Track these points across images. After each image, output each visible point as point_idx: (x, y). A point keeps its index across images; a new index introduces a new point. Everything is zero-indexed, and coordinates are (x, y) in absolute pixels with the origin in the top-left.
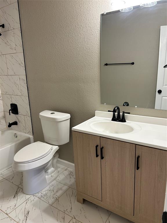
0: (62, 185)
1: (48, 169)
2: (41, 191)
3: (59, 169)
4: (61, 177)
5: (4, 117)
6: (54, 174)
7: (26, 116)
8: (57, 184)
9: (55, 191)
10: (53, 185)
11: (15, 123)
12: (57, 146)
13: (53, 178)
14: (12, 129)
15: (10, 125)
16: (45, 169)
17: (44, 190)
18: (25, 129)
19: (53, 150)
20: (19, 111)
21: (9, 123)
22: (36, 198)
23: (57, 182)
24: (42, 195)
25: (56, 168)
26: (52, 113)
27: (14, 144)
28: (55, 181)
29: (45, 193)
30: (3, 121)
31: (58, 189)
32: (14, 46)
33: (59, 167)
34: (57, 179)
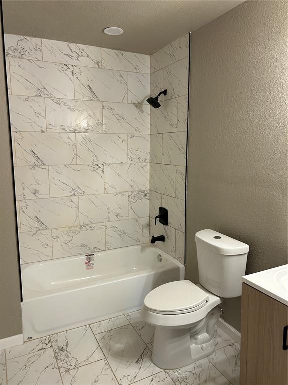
0: (218, 373)
1: (197, 333)
2: (179, 368)
3: (219, 340)
4: (220, 357)
5: (149, 225)
6: (207, 346)
7: (178, 231)
8: (209, 367)
9: (203, 379)
10: (200, 366)
11: (162, 238)
12: (219, 298)
13: (205, 353)
14: (156, 246)
15: (154, 240)
16: (192, 332)
17: (183, 369)
18: (175, 251)
19: (208, 304)
20: (169, 220)
21: (153, 236)
22: (169, 378)
23: (210, 362)
24: (179, 376)
25: (214, 335)
26: (216, 237)
27: (153, 273)
28: (206, 360)
29: (184, 375)
30: (146, 231)
31: (208, 378)
32: (176, 122)
33: (220, 336)
34: (211, 357)
